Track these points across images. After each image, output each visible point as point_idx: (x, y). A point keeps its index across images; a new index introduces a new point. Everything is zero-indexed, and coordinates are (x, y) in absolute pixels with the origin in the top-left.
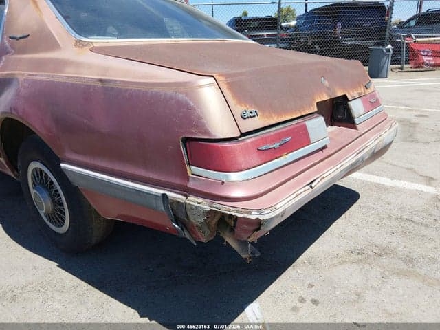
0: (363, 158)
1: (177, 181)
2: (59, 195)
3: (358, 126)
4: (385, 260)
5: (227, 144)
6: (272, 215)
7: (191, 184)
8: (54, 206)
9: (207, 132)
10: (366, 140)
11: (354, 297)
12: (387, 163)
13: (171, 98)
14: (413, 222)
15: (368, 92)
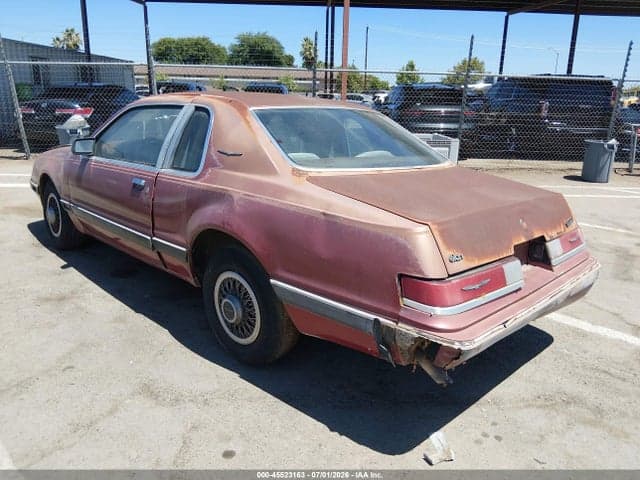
0: (556, 301)
1: (389, 309)
2: (252, 306)
3: (554, 268)
4: (572, 408)
5: (435, 284)
6: (471, 347)
7: (402, 313)
8: (244, 316)
9: (421, 272)
10: (562, 283)
11: (539, 439)
12: (591, 305)
13: (391, 240)
14: (610, 374)
15: (568, 230)
